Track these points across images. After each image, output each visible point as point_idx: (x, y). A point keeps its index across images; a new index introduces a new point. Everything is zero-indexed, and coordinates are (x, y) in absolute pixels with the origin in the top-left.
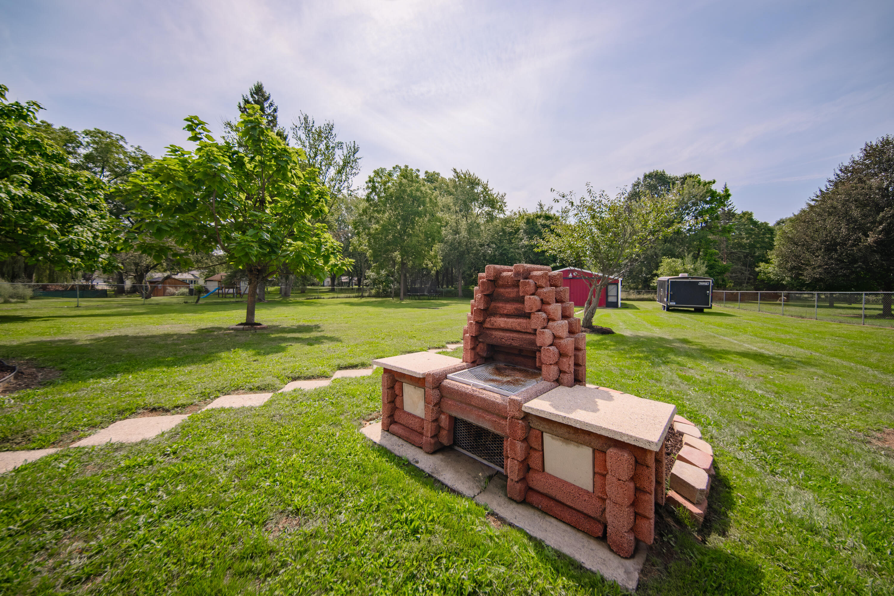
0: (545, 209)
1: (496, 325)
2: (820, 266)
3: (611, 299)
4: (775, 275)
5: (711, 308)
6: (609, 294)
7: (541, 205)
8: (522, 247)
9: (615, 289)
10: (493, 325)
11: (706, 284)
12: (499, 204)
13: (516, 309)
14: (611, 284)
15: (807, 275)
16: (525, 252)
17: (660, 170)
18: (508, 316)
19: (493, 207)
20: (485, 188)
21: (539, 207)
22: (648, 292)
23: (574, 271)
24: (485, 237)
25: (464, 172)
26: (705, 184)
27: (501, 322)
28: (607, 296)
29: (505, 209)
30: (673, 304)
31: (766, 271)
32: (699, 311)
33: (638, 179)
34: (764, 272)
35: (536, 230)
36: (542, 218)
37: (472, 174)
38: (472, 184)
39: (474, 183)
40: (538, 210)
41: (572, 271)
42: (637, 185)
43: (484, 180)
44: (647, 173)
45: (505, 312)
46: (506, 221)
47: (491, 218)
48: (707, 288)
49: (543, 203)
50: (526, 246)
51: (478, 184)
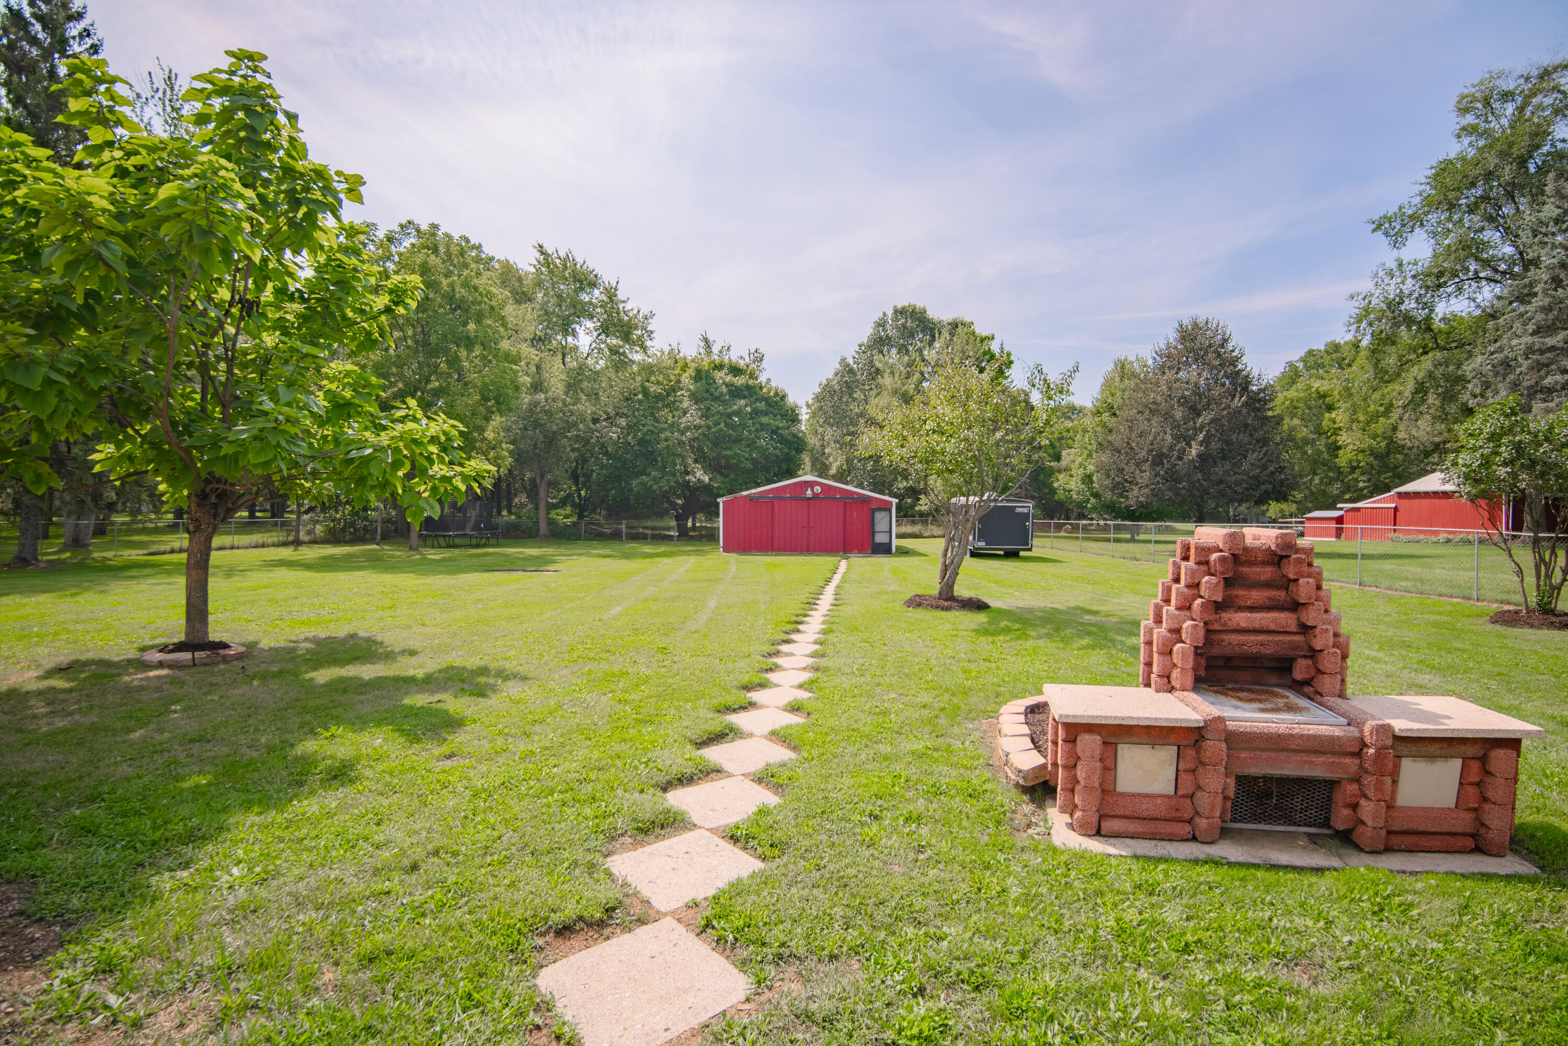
0: (715, 349)
1: (1232, 624)
2: (1147, 486)
3: (880, 538)
4: (1078, 493)
5: (1030, 550)
6: (877, 528)
7: (706, 340)
8: (688, 428)
9: (888, 519)
10: (1225, 624)
11: (1025, 510)
12: (639, 332)
13: (1269, 598)
14: (880, 509)
15: (1136, 496)
16: (695, 439)
17: (919, 304)
18: (1251, 609)
19: (626, 338)
20: (611, 294)
21: (702, 344)
22: (914, 523)
23: (818, 483)
24: (609, 399)
25: (562, 254)
26: (982, 340)
27: (1241, 619)
28: (873, 533)
29: (649, 343)
30: (982, 544)
31: (1068, 487)
32: (1012, 555)
33: (885, 314)
34: (1065, 490)
35: (717, 394)
36: (725, 370)
37: (580, 261)
38: (581, 282)
39: (585, 280)
40: (702, 351)
41: (811, 484)
42: (881, 324)
43: (607, 276)
44: (899, 306)
45: (1249, 603)
46: (648, 370)
47: (619, 362)
48: (1025, 516)
49: (711, 338)
50: (697, 427)
51: (593, 285)
